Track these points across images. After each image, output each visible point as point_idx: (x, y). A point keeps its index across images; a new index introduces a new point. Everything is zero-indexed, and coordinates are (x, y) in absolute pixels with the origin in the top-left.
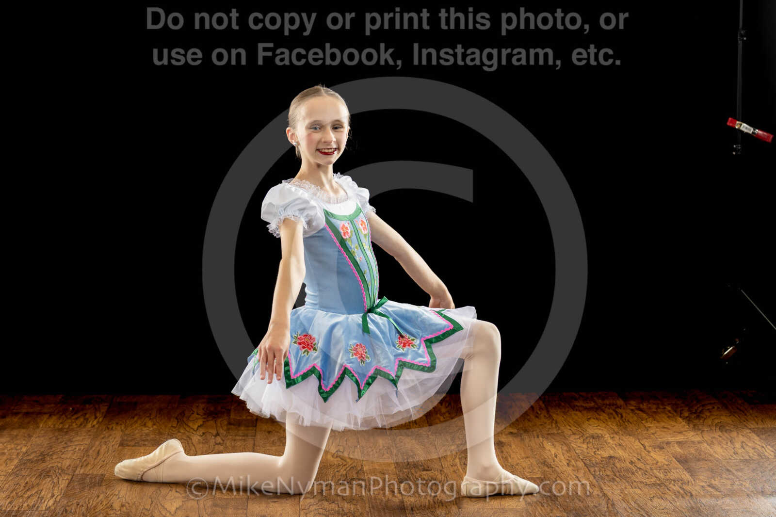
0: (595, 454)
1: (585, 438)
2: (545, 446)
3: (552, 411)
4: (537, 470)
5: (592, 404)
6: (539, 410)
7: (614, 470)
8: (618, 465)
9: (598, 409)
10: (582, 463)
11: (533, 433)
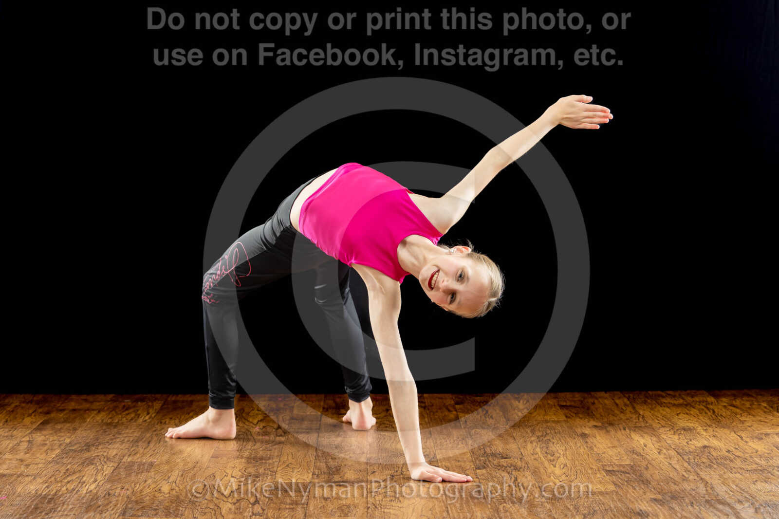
0: (688, 444)
1: (675, 430)
2: (633, 437)
3: (638, 407)
4: (626, 458)
5: (681, 401)
6: (624, 406)
7: (710, 458)
8: (714, 454)
9: (687, 405)
10: (675, 452)
11: (619, 426)
